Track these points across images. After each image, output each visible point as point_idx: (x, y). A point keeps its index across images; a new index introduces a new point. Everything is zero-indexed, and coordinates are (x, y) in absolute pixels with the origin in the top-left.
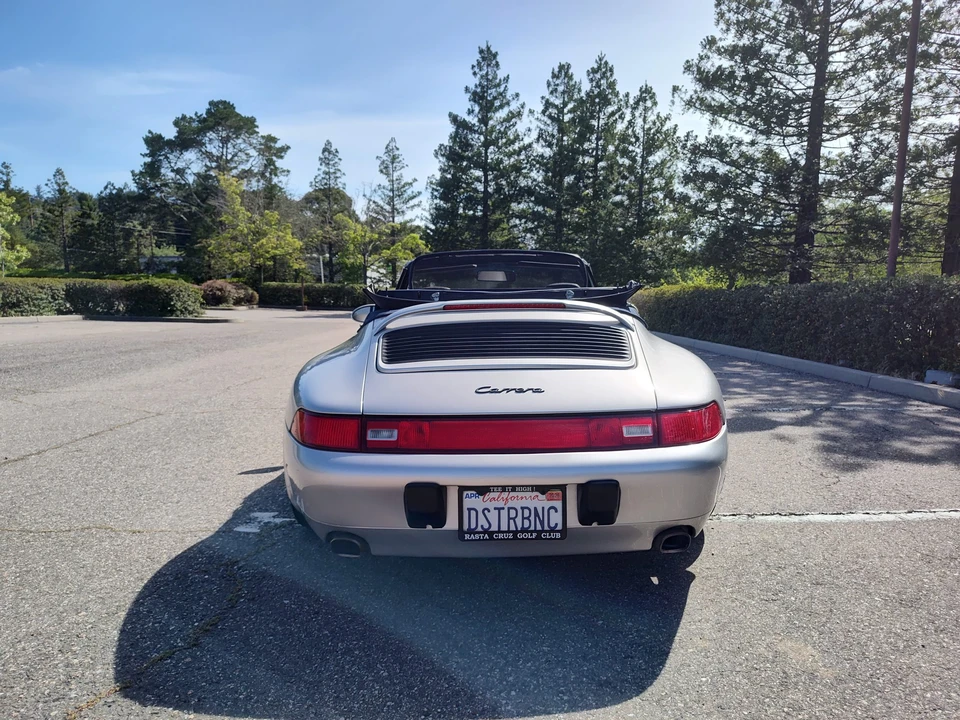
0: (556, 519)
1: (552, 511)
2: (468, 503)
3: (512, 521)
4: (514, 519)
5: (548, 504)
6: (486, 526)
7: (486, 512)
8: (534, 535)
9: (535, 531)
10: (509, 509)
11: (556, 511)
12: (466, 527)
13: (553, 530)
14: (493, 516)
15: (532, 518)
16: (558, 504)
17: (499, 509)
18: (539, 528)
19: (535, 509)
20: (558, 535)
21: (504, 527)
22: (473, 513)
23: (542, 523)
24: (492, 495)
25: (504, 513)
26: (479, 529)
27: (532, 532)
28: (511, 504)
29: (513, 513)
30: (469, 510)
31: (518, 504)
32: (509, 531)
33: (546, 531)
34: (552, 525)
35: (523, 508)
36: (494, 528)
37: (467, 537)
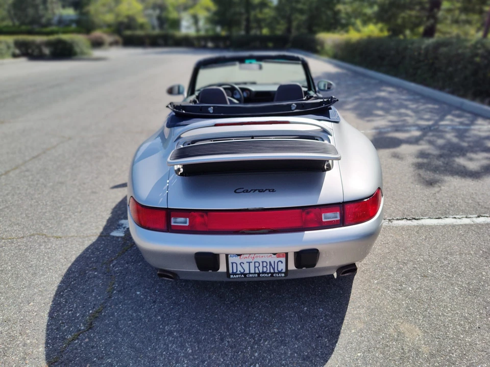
0: (282, 267)
1: (280, 263)
2: (231, 260)
3: (256, 269)
4: (258, 267)
5: (277, 260)
6: (242, 271)
7: (242, 264)
8: (270, 275)
9: (270, 273)
10: (255, 262)
11: (282, 263)
12: (231, 271)
13: (280, 272)
14: (246, 266)
15: (268, 267)
16: (283, 260)
17: (249, 263)
18: (272, 271)
19: (270, 262)
20: (283, 275)
21: (252, 271)
22: (235, 265)
23: (274, 269)
24: (245, 256)
25: (252, 265)
26: (238, 272)
27: (268, 273)
28: (256, 260)
29: (257, 265)
30: (232, 263)
31: (260, 260)
32: (255, 273)
33: (276, 273)
34: (280, 270)
35: (263, 262)
36: (247, 271)
37: (232, 276)
